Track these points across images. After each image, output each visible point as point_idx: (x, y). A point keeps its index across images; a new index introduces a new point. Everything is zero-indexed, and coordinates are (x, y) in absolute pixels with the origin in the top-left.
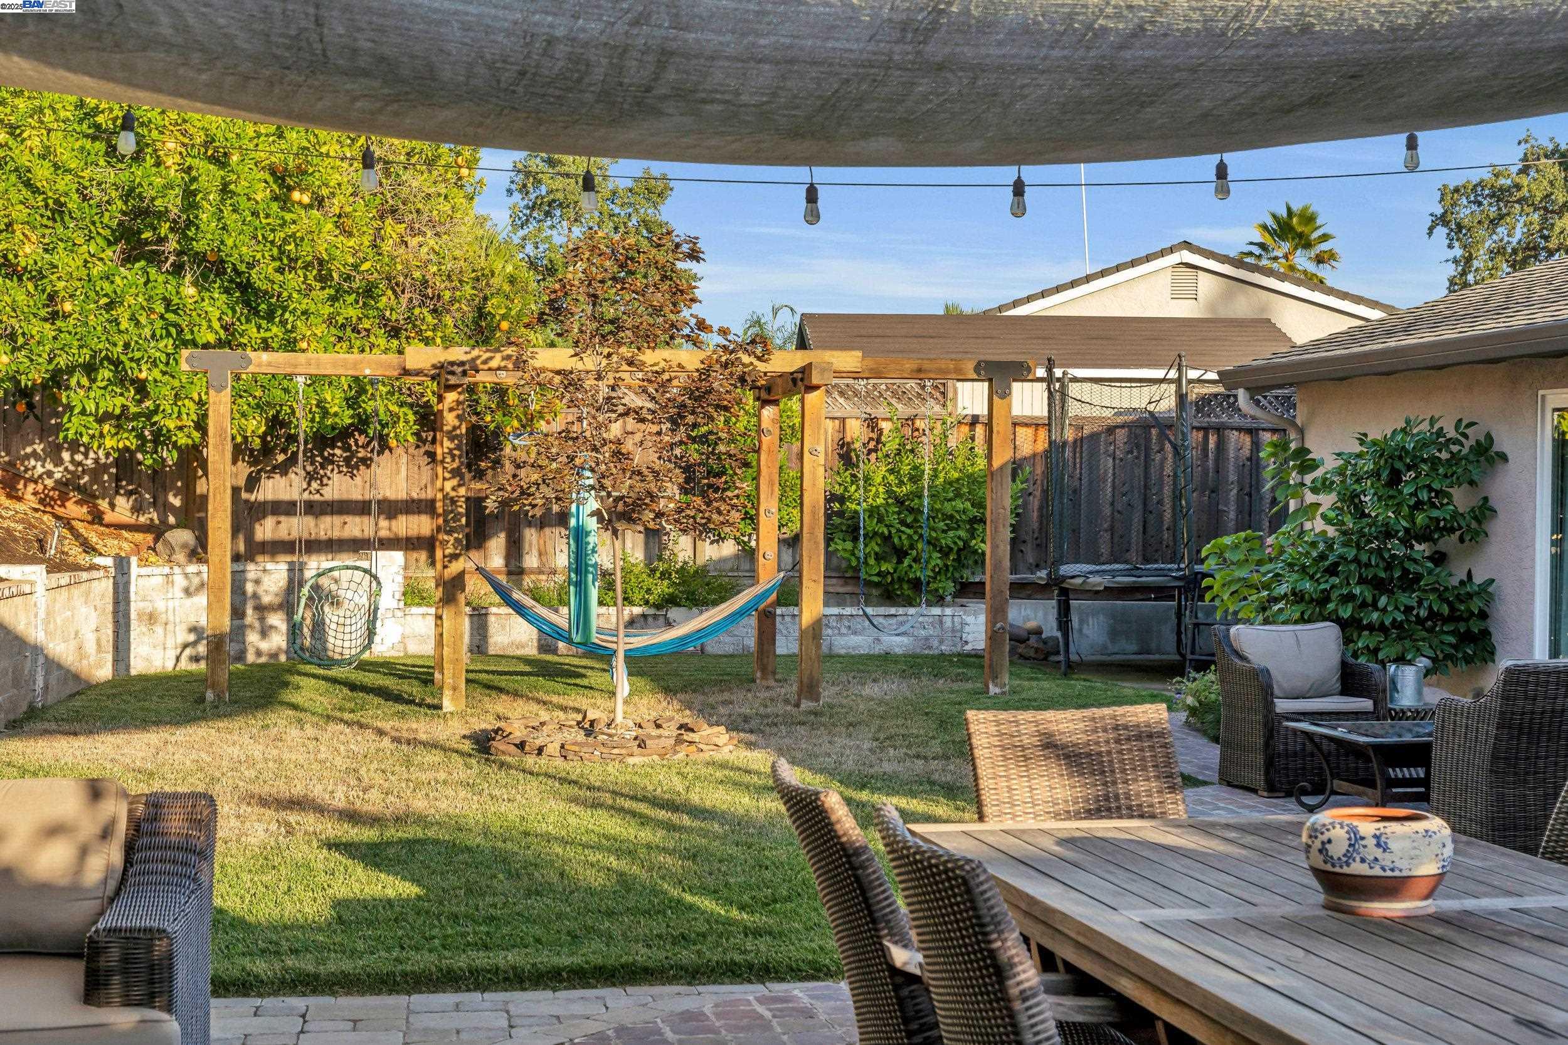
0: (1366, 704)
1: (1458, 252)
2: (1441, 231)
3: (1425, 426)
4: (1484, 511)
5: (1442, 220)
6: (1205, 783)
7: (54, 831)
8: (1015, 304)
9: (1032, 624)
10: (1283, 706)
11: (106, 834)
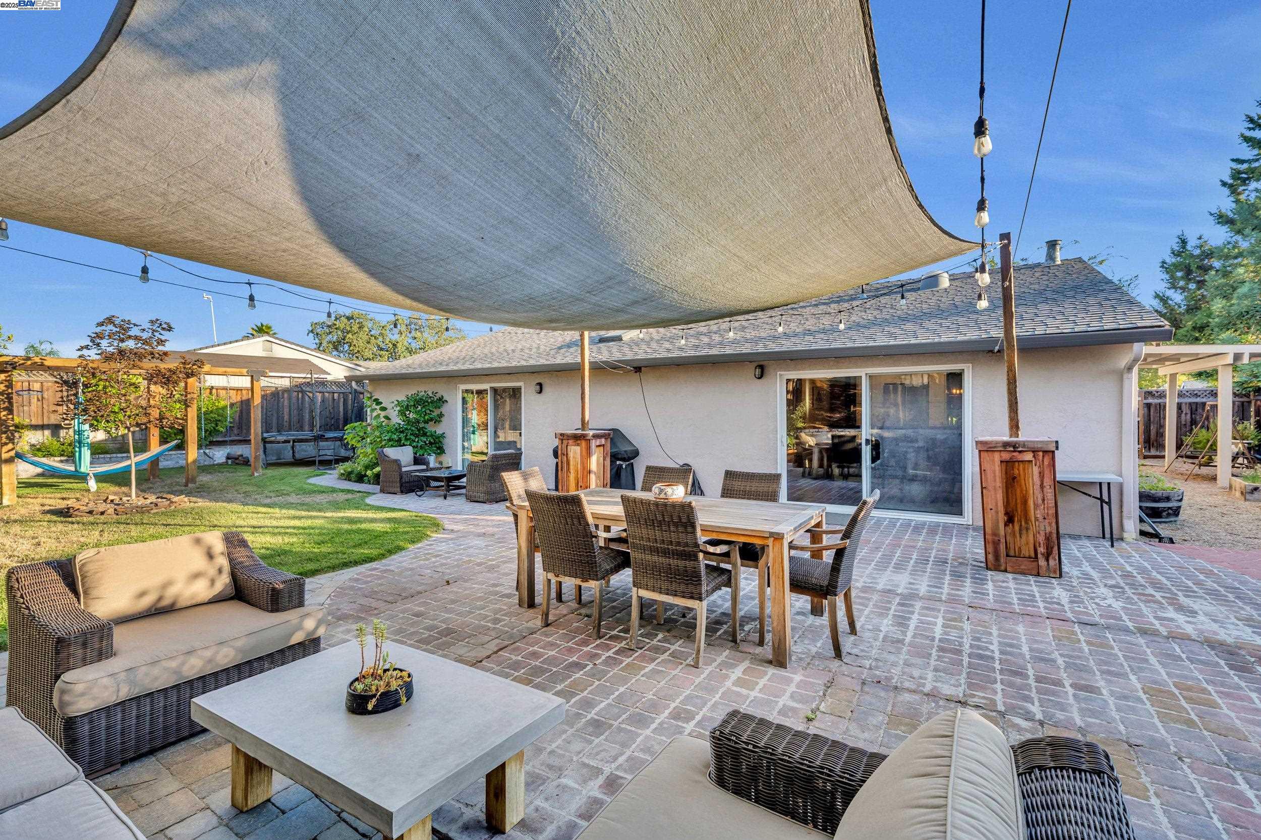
0: (424, 467)
1: (317, 341)
2: (311, 335)
3: (423, 393)
4: (441, 415)
5: (312, 331)
6: (374, 494)
7: (196, 576)
8: (201, 349)
9: (239, 453)
10: (404, 469)
11: (220, 571)
